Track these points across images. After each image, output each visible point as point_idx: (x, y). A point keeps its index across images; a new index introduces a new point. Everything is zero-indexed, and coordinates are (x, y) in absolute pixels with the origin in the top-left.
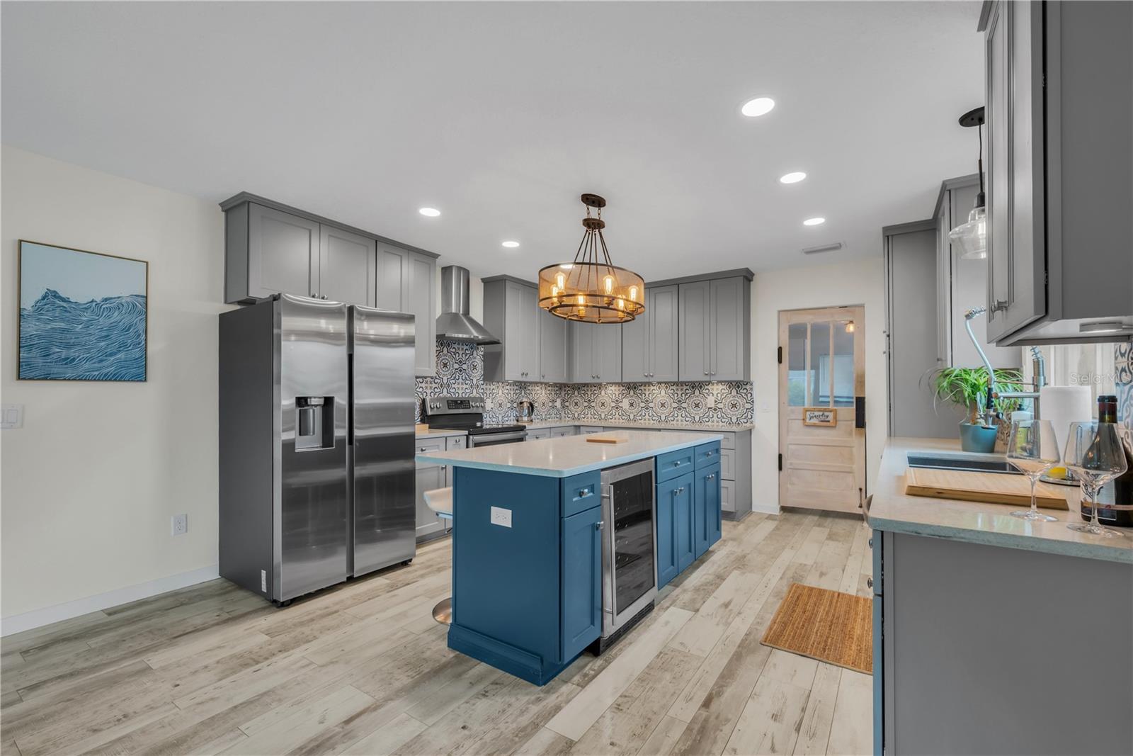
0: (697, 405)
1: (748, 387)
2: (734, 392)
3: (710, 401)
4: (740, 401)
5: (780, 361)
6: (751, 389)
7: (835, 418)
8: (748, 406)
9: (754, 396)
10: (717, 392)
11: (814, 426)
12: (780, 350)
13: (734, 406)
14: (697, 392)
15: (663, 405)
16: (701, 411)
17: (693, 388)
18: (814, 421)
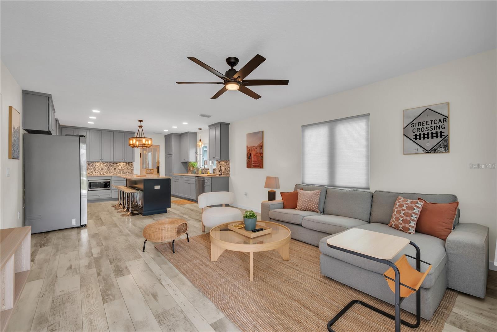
0: (115, 169)
1: (132, 164)
2: (128, 165)
3: (120, 168)
4: (129, 168)
5: (140, 157)
6: (133, 164)
7: (153, 171)
8: (132, 169)
9: (134, 166)
10: (121, 165)
11: (149, 173)
12: (140, 154)
13: (128, 169)
14: (115, 165)
15: (102, 169)
16: (116, 171)
17: (114, 163)
18: (149, 172)
